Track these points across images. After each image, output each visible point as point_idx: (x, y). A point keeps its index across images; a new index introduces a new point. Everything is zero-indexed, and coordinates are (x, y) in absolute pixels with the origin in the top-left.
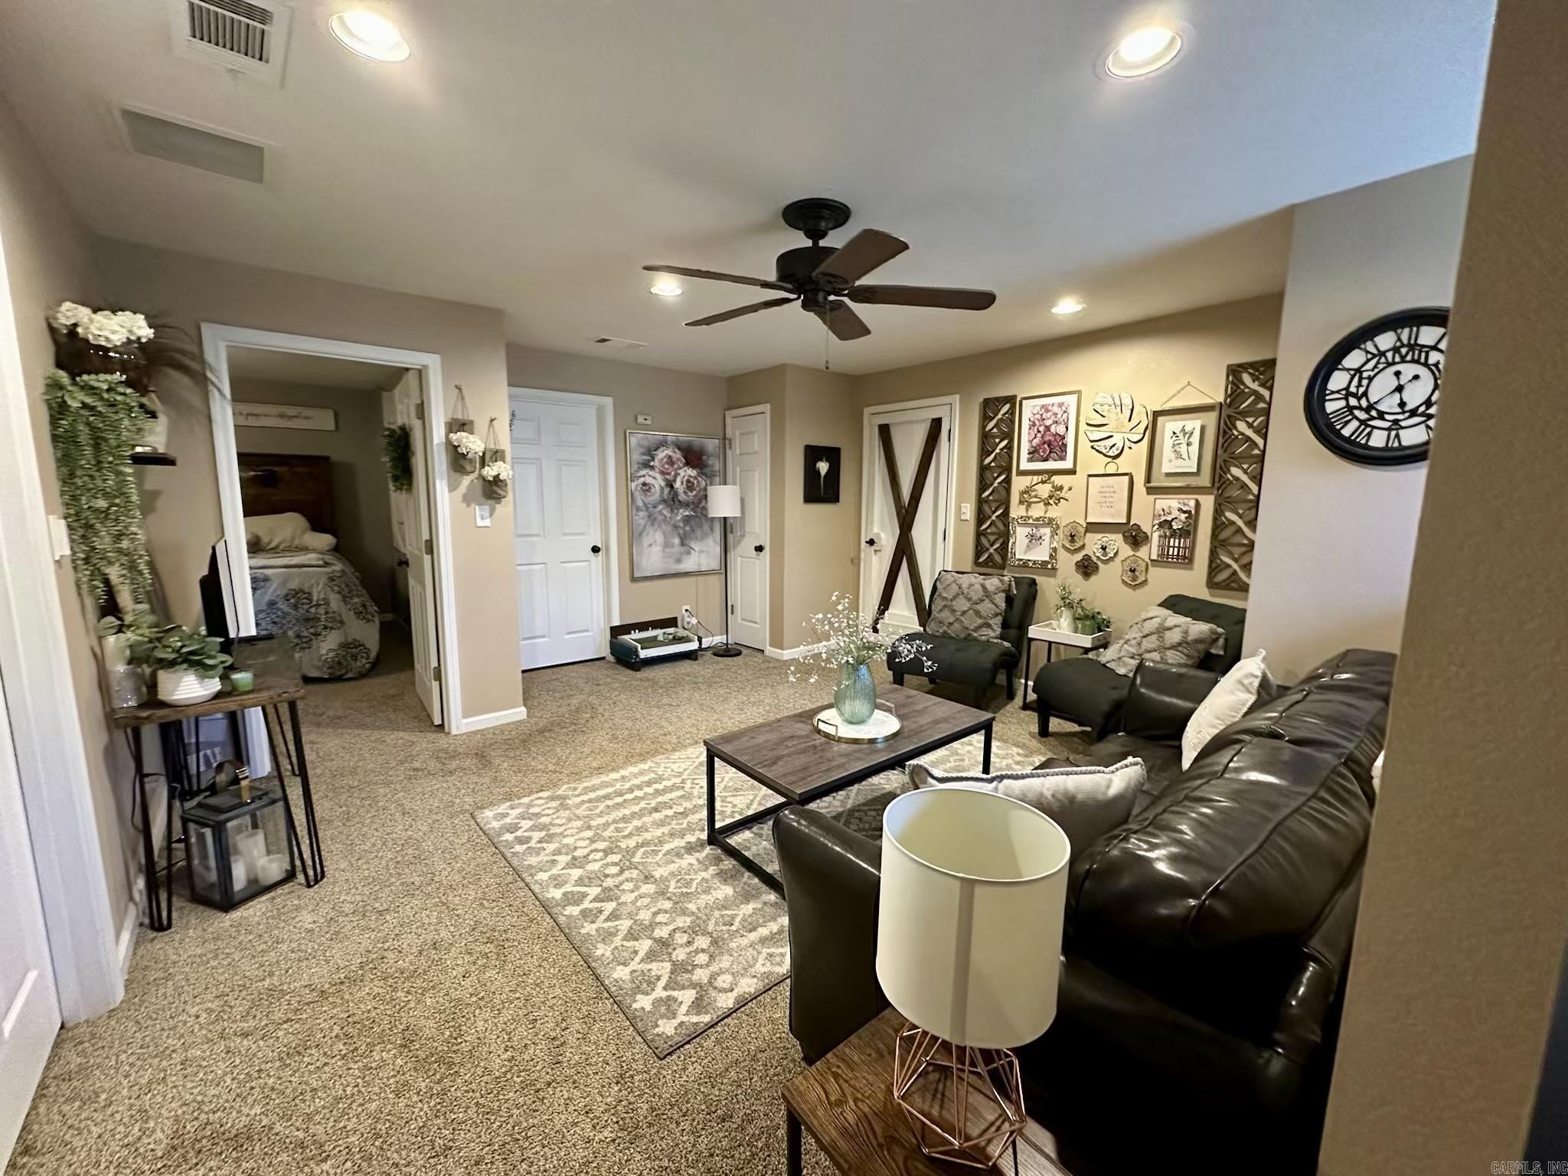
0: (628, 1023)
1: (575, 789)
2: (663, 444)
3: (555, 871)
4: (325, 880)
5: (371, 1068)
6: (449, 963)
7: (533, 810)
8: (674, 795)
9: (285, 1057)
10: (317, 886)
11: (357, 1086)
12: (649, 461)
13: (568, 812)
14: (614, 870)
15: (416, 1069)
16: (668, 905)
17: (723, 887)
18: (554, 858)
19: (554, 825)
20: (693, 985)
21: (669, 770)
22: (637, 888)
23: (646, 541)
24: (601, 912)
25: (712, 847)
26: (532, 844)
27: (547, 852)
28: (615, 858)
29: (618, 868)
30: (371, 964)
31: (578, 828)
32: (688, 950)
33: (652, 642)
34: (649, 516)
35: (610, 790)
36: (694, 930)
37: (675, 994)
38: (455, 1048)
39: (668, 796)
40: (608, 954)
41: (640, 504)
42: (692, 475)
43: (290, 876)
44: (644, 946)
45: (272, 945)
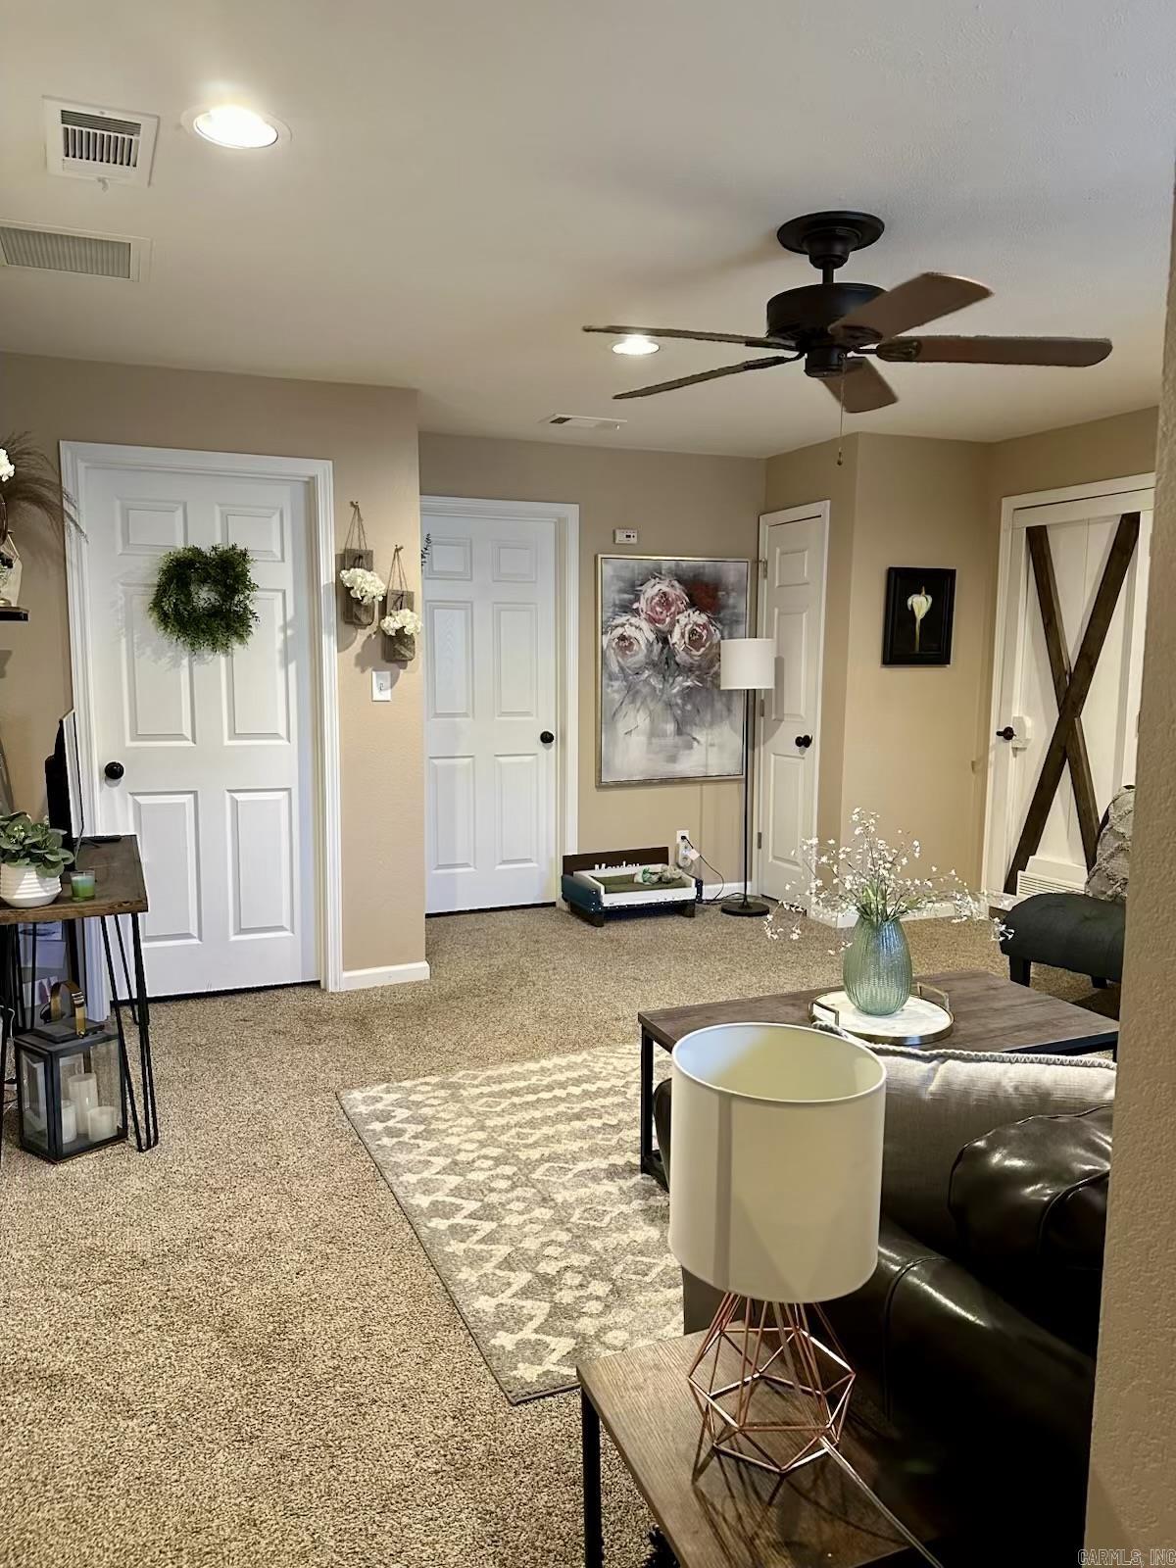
0: (481, 1360)
1: (475, 1077)
2: (655, 573)
3: (426, 1174)
4: (158, 1146)
5: (186, 1344)
6: (283, 1256)
7: (413, 1098)
8: (608, 1101)
9: (101, 1316)
10: (148, 1151)
11: (170, 1358)
12: (632, 602)
13: (459, 1105)
14: (503, 1184)
15: (232, 1357)
16: (564, 1237)
17: (646, 1228)
18: (429, 1158)
19: (437, 1119)
20: (574, 1335)
21: (610, 1067)
22: (527, 1210)
23: (622, 726)
24: (475, 1231)
25: (644, 1175)
26: (405, 1138)
27: (421, 1150)
28: (509, 1170)
29: (510, 1182)
30: (199, 1241)
31: (467, 1127)
32: (577, 1294)
33: (627, 884)
34: (629, 688)
35: (522, 1084)
36: (590, 1273)
37: (548, 1339)
38: (276, 1343)
39: (601, 1101)
40: (473, 1280)
41: (615, 668)
42: (700, 622)
43: (120, 1136)
44: (521, 1279)
45: (97, 1205)
